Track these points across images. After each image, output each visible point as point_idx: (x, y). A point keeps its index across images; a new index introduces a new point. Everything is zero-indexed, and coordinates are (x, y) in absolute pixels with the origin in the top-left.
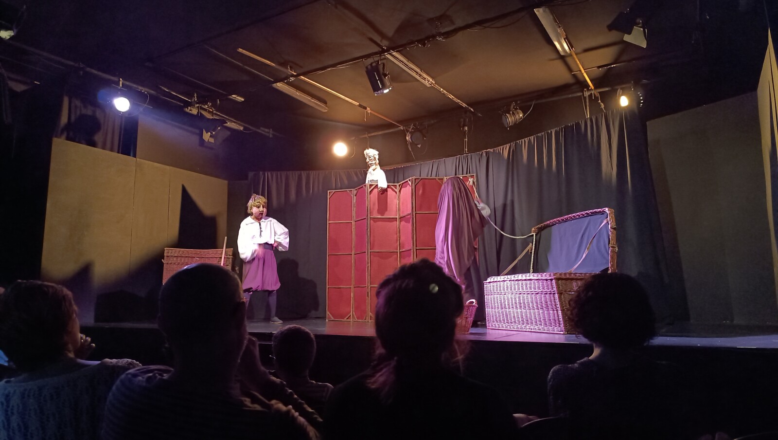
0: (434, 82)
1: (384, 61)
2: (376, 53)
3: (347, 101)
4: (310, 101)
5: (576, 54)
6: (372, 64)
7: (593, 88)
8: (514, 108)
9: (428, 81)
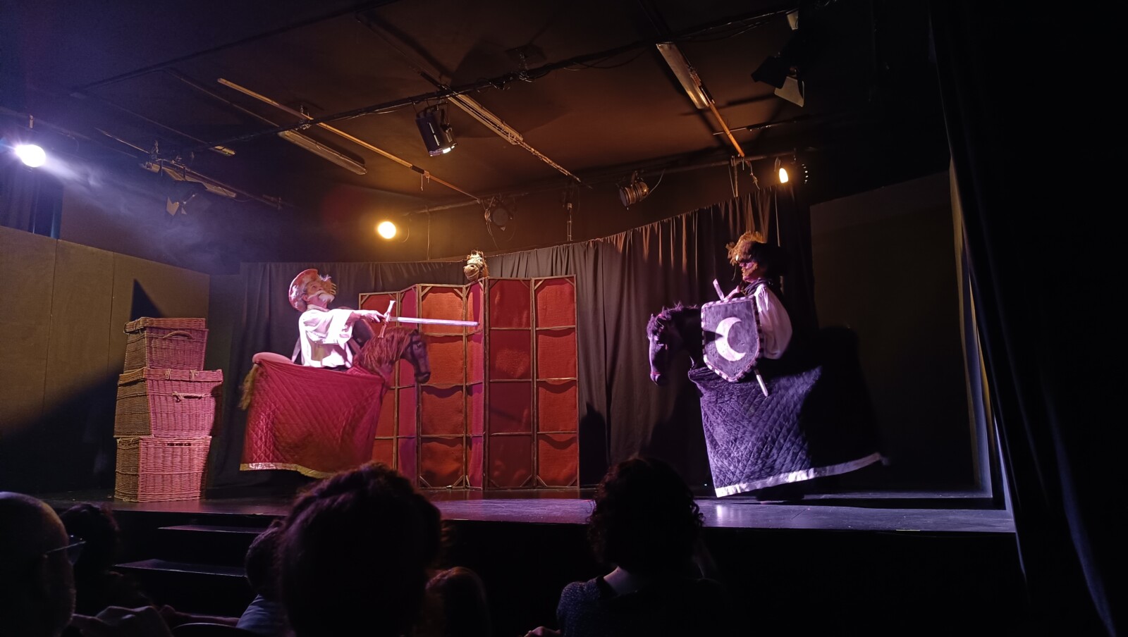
0: (521, 139)
1: (445, 107)
2: (432, 95)
3: (394, 161)
4: (338, 158)
5: (718, 108)
6: (426, 109)
7: (743, 155)
8: (636, 179)
9: (513, 136)
